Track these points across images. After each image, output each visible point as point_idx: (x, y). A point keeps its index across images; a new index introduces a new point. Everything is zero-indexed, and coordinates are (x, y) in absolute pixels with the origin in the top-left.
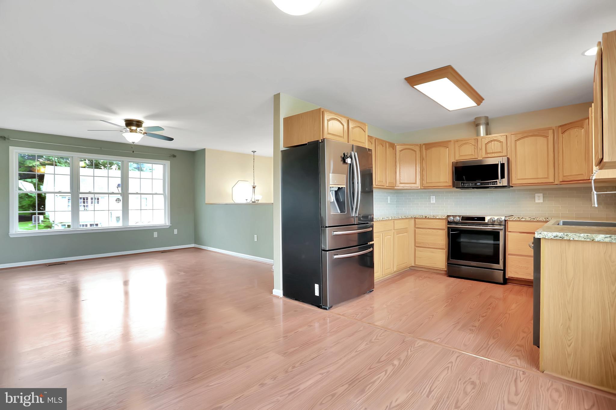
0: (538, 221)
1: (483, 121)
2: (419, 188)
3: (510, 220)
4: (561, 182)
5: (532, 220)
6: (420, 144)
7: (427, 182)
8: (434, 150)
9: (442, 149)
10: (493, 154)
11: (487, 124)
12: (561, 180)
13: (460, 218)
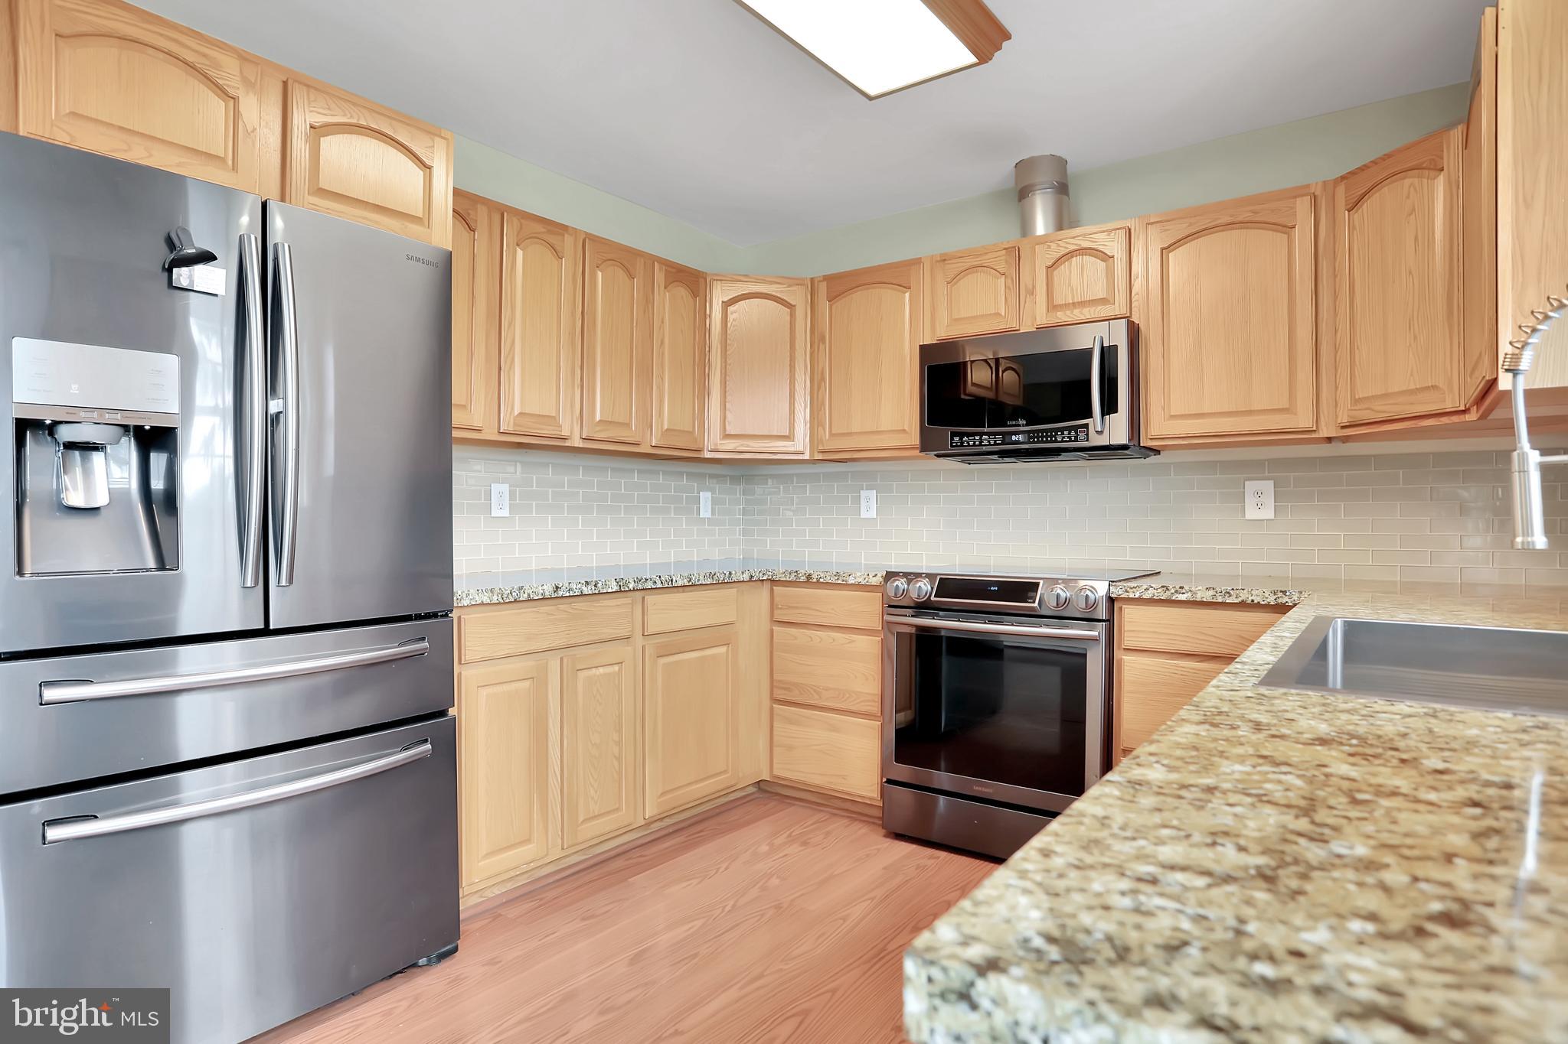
0: (1243, 606)
1: (1044, 176)
2: (807, 456)
3: (1131, 596)
4: (1343, 427)
5: (1220, 600)
6: (812, 280)
7: (833, 432)
8: (858, 297)
9: (887, 294)
10: (1076, 311)
11: (1062, 189)
12: (1344, 419)
13: (932, 583)
